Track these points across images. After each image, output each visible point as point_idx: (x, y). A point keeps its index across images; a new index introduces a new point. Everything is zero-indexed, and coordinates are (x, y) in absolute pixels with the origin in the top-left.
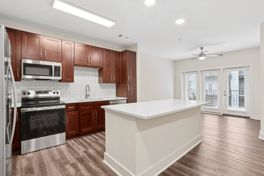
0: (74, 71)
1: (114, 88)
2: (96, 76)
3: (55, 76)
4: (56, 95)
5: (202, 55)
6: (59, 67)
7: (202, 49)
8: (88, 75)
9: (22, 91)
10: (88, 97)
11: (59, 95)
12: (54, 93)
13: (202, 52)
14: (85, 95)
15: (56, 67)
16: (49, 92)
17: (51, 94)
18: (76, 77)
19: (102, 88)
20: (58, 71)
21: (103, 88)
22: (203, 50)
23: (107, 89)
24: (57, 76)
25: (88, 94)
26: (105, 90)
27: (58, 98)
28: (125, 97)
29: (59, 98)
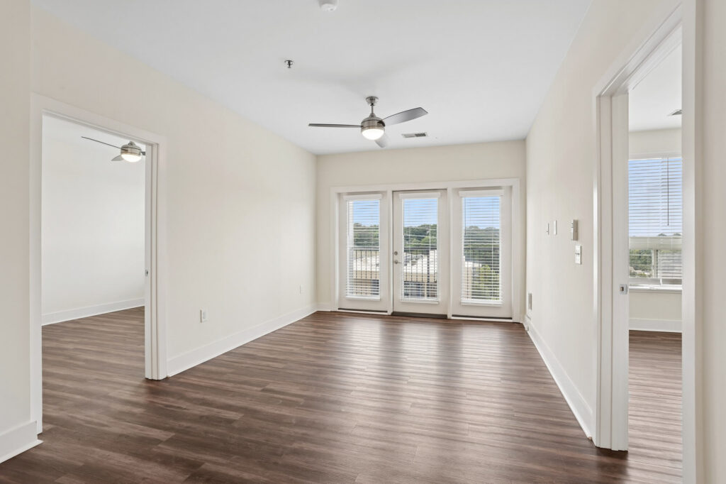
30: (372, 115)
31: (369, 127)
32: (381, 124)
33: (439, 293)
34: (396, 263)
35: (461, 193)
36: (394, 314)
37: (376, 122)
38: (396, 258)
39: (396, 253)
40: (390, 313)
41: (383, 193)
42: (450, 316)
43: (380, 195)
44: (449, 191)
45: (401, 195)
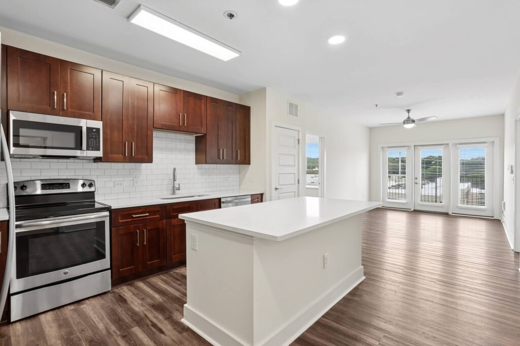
30: (409, 118)
31: (407, 123)
32: (413, 121)
33: (444, 201)
34: (416, 183)
35: (458, 146)
36: (415, 211)
37: (411, 121)
38: (416, 181)
39: (416, 178)
40: (412, 210)
41: (409, 147)
42: (450, 213)
43: (407, 148)
44: (450, 145)
45: (419, 148)
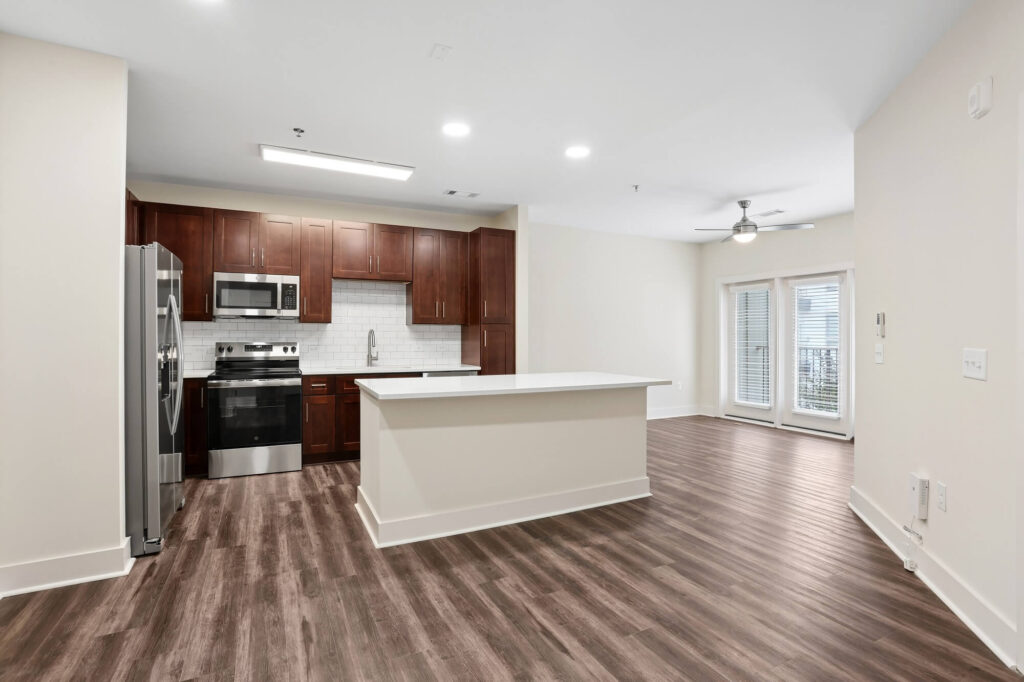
0: (333, 294)
1: (454, 339)
2: (399, 304)
3: (283, 308)
4: (290, 354)
5: (742, 226)
6: (295, 286)
7: (744, 207)
8: (376, 303)
9: (217, 344)
10: (374, 362)
11: (297, 354)
12: (285, 350)
13: (745, 216)
14: (366, 357)
15: (285, 287)
16: (274, 348)
17: (277, 353)
18: (337, 310)
19: (418, 339)
20: (292, 296)
21: (421, 338)
22: (750, 213)
23: (432, 342)
24: (289, 309)
25: (374, 355)
26: (428, 342)
27: (294, 363)
28: (476, 365)
29: (297, 361)
